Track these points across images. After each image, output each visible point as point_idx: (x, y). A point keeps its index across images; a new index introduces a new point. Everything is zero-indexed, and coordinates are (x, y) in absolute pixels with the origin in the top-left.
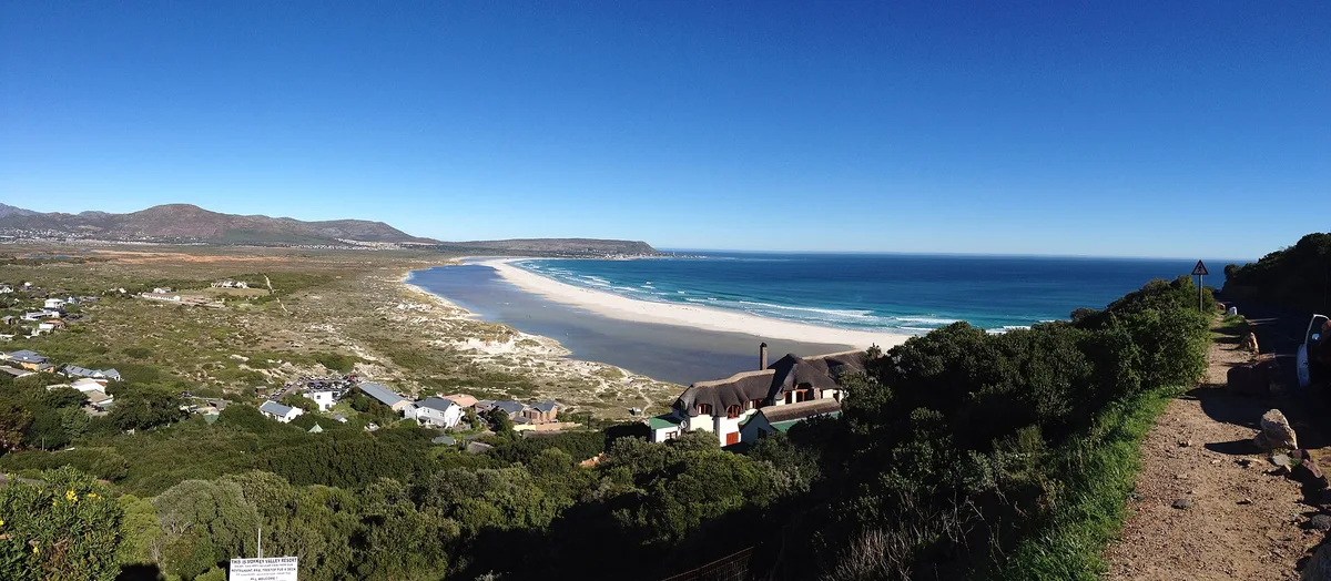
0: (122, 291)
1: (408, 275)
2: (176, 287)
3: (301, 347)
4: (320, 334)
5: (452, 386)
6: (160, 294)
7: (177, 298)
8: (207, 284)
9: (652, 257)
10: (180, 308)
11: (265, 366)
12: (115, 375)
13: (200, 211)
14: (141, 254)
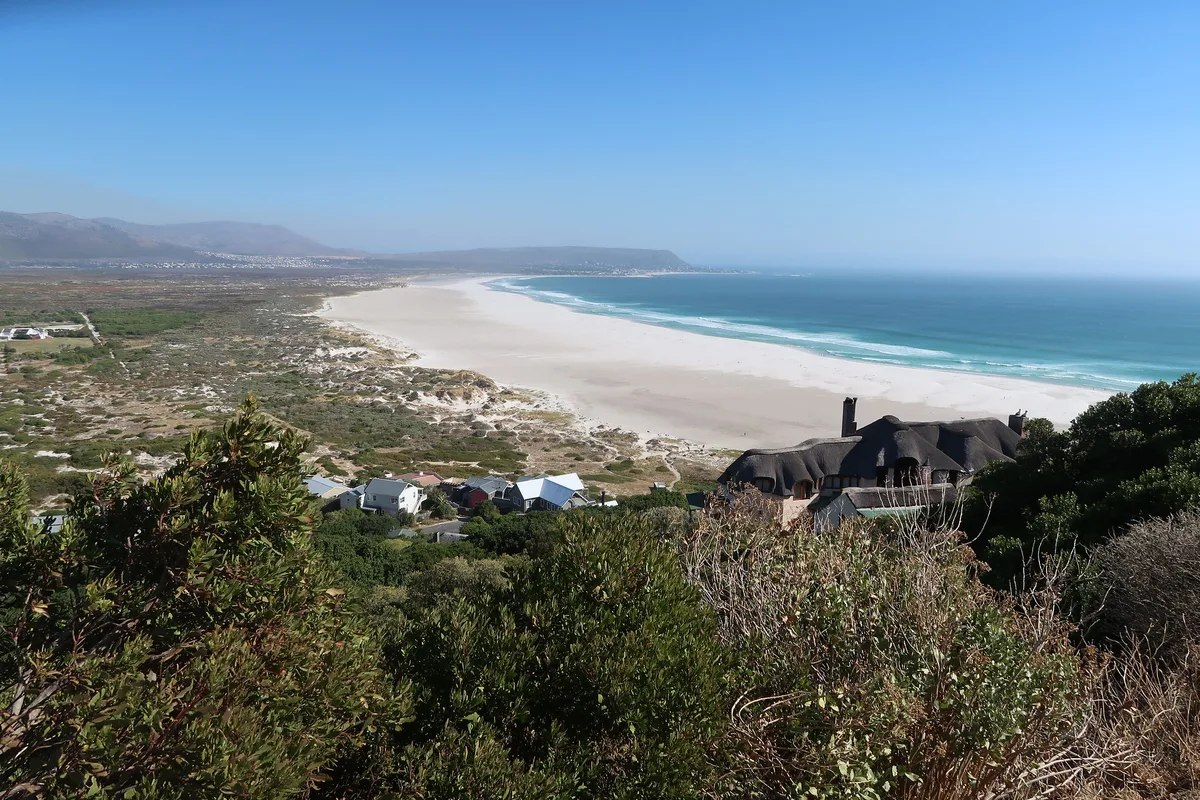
5: (405, 463)
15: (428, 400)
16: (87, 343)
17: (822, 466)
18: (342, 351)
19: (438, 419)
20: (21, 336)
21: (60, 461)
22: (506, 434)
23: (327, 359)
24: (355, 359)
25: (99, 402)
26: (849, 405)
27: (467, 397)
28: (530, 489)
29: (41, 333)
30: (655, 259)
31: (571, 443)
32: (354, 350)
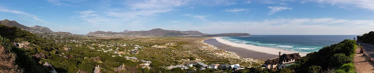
0: (148, 45)
1: (203, 41)
2: (159, 45)
3: (185, 56)
4: (187, 53)
5: (215, 62)
6: (156, 46)
7: (159, 47)
8: (165, 44)
9: (250, 36)
10: (160, 49)
11: (179, 60)
12: (150, 62)
13: (162, 30)
14: (152, 38)
15: (217, 54)
16: (176, 45)
17: (277, 61)
18: (205, 47)
19: (218, 56)
20: (170, 44)
21: (174, 59)
22: (228, 58)
23: (203, 48)
24: (207, 48)
25: (177, 52)
26: (280, 52)
27: (222, 53)
28: (233, 66)
29: (172, 44)
30: (246, 34)
31: (237, 60)
32: (207, 47)
